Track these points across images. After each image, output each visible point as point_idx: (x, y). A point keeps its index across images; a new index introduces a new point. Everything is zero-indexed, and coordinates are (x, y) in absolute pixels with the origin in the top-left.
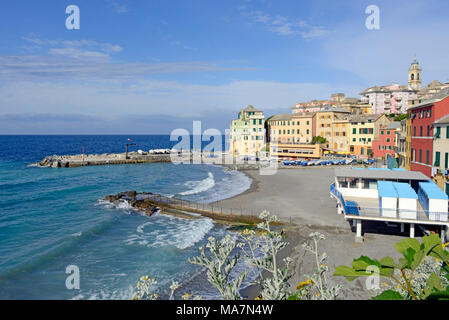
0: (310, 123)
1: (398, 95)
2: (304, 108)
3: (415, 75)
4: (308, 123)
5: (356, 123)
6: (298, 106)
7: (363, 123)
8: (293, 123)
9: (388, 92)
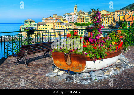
0: (53, 26)
1: (74, 16)
2: (47, 20)
3: (76, 9)
4: (52, 26)
5: (67, 26)
6: (45, 19)
7: (69, 26)
8: (47, 26)
9: (71, 15)
